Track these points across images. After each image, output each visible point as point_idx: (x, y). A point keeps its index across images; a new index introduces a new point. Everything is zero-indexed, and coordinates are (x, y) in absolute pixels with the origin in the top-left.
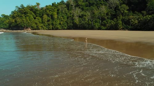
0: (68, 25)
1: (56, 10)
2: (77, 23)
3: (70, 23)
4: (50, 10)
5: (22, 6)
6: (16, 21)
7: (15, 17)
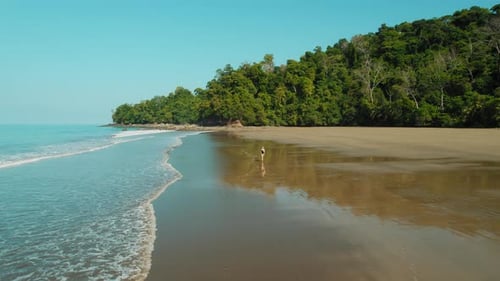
0: (344, 112)
1: (313, 70)
2: (371, 106)
3: (350, 105)
4: (295, 73)
5: (229, 67)
6: (212, 106)
7: (211, 96)
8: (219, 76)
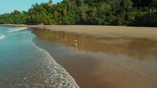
0: (76, 20)
1: (66, 6)
2: (84, 19)
3: (78, 18)
4: (60, 7)
5: (37, 4)
6: (31, 18)
7: (31, 14)
8: (33, 7)
